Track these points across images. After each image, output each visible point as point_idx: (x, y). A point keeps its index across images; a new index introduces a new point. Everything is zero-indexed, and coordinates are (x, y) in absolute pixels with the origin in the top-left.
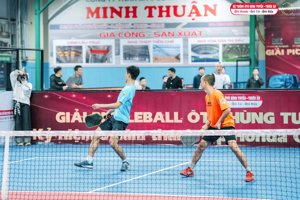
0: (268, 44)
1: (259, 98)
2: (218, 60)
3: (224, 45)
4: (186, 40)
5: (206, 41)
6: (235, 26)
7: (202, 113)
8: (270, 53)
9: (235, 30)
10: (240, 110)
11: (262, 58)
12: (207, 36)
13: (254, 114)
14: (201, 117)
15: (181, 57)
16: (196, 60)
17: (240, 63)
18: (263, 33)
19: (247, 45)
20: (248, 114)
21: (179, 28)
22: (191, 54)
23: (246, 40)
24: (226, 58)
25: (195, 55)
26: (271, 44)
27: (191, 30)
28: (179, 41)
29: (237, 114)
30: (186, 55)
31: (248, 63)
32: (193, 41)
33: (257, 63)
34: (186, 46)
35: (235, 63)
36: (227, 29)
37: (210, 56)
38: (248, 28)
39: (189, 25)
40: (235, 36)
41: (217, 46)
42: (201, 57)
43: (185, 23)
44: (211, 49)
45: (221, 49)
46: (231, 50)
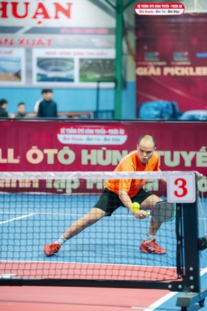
0: (140, 60)
1: (122, 131)
2: (72, 80)
3: (81, 60)
4: (29, 52)
5: (57, 53)
6: (96, 34)
7: (46, 151)
8: (142, 72)
9: (96, 40)
10: (98, 147)
11: (131, 79)
12: (58, 46)
13: (116, 153)
14: (46, 156)
15: (23, 74)
16: (43, 78)
17: (103, 85)
18: (133, 44)
19: (111, 61)
20: (109, 153)
21: (19, 35)
22: (36, 70)
23: (111, 54)
24: (83, 78)
25: (42, 72)
26: (143, 60)
27: (37, 37)
28: (19, 53)
29: (93, 152)
30: (29, 72)
31: (112, 85)
32: (39, 53)
33: (124, 85)
34: (29, 60)
35: (94, 85)
36: (84, 38)
37: (62, 75)
38: (113, 38)
39: (33, 31)
40: (95, 47)
41: (71, 60)
42: (51, 75)
43: (27, 28)
44: (64, 64)
45: (77, 65)
46: (90, 67)
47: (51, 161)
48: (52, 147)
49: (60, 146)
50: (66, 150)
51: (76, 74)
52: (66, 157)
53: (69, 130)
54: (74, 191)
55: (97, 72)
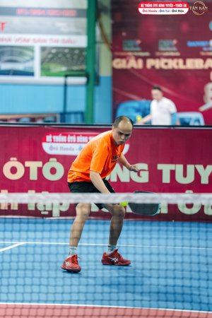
0: (117, 49)
2: (32, 74)
3: (43, 49)
6: (61, 16)
7: (28, 164)
8: (120, 64)
9: (62, 24)
11: (105, 72)
14: (27, 170)
17: (71, 80)
18: (108, 29)
19: (81, 50)
23: (81, 41)
24: (46, 71)
26: (121, 50)
31: (83, 80)
35: (61, 80)
36: (47, 22)
37: (20, 67)
38: (83, 21)
40: (61, 33)
41: (31, 49)
44: (21, 54)
45: (38, 56)
46: (54, 57)
47: (33, 176)
48: (35, 159)
49: (46, 158)
50: (53, 163)
51: (36, 66)
52: (53, 171)
53: (56, 138)
54: (62, 214)
55: (63, 63)
